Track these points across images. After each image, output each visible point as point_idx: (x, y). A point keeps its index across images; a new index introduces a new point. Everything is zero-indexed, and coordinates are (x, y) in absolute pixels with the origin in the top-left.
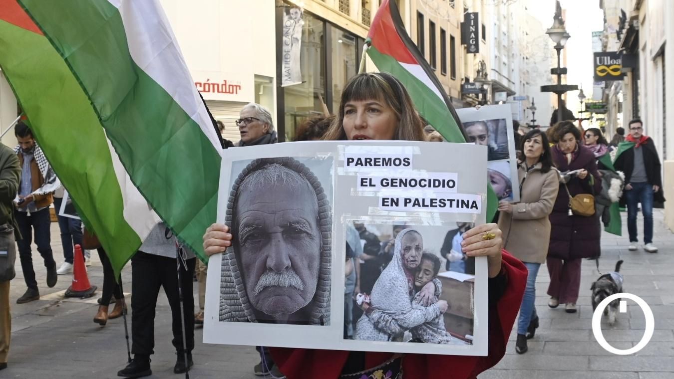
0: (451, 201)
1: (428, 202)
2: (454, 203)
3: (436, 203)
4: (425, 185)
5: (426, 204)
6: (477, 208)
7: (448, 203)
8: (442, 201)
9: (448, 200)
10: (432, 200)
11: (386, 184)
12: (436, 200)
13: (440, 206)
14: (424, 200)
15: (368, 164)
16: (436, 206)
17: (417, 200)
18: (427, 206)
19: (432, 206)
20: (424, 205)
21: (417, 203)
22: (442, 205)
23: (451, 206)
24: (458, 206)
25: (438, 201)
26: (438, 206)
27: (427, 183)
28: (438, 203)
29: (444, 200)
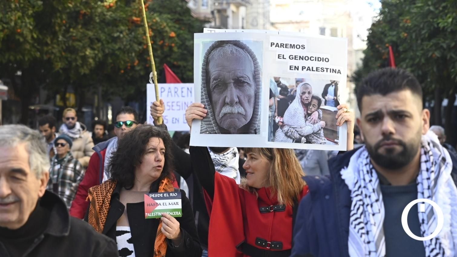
0: (327, 69)
1: (314, 69)
2: (329, 70)
3: (319, 69)
4: (313, 60)
5: (314, 70)
6: (341, 74)
7: (325, 70)
8: (322, 69)
9: (326, 68)
10: (317, 68)
11: (292, 58)
12: (319, 68)
13: (321, 71)
14: (312, 68)
15: (282, 46)
16: (319, 71)
17: (309, 67)
18: (315, 71)
19: (317, 71)
20: (313, 70)
21: (309, 69)
22: (323, 71)
23: (327, 71)
24: (331, 72)
25: (320, 69)
26: (320, 71)
27: (314, 59)
28: (320, 70)
29: (324, 68)
